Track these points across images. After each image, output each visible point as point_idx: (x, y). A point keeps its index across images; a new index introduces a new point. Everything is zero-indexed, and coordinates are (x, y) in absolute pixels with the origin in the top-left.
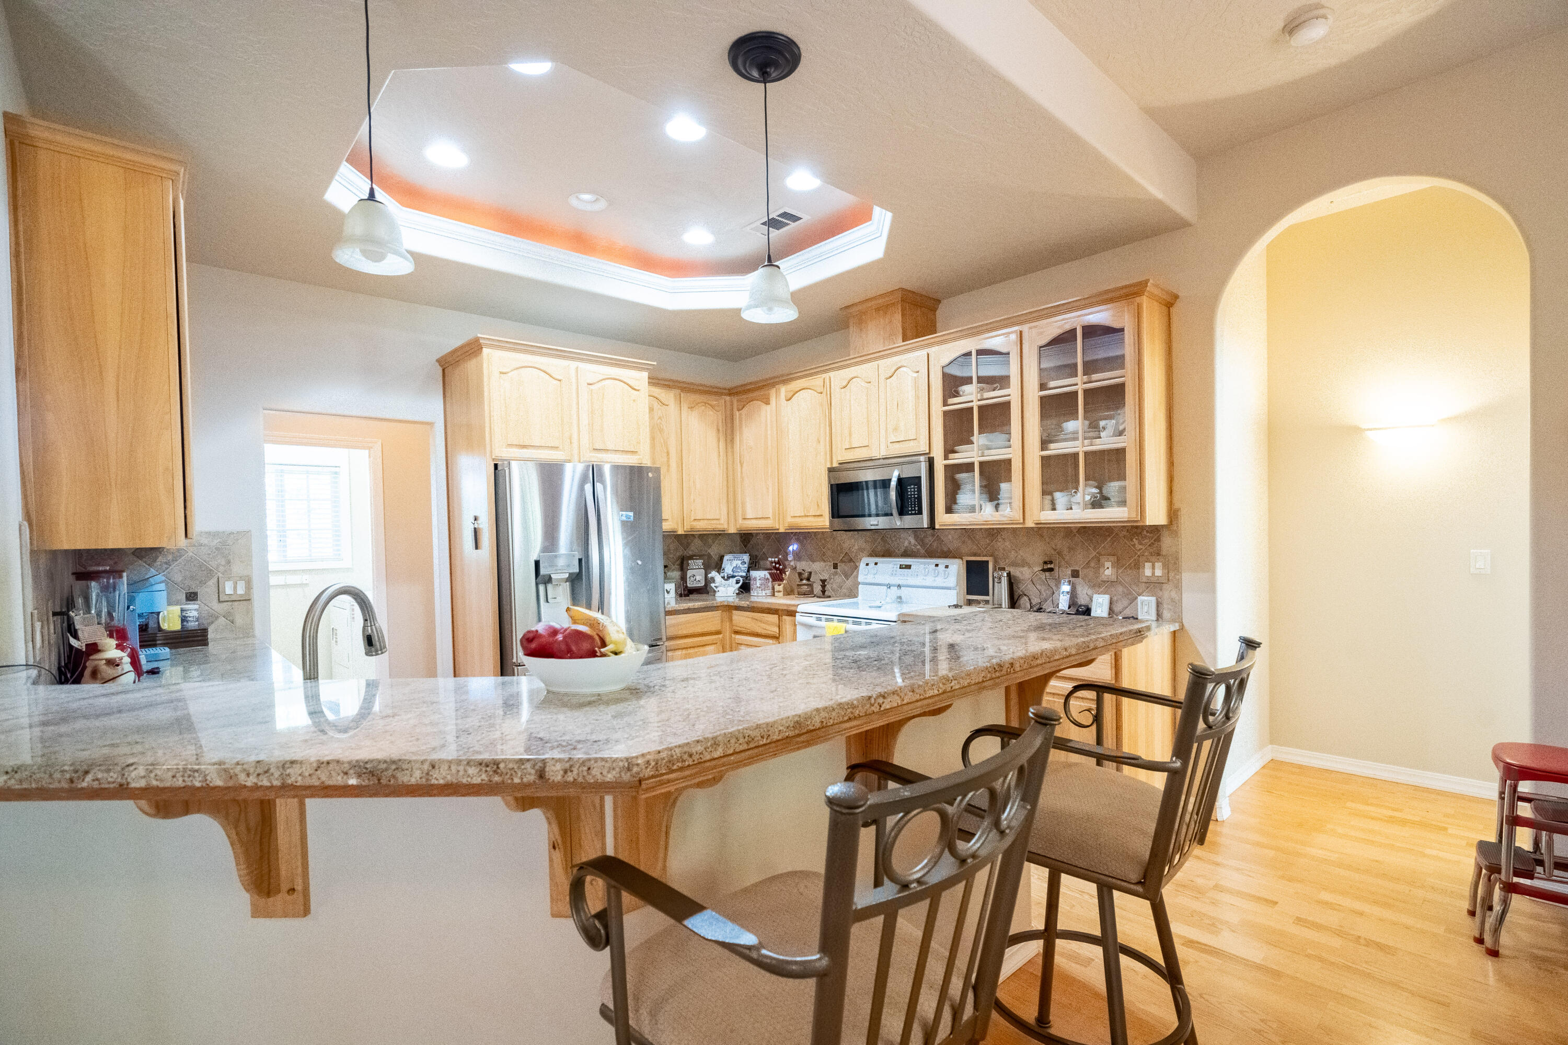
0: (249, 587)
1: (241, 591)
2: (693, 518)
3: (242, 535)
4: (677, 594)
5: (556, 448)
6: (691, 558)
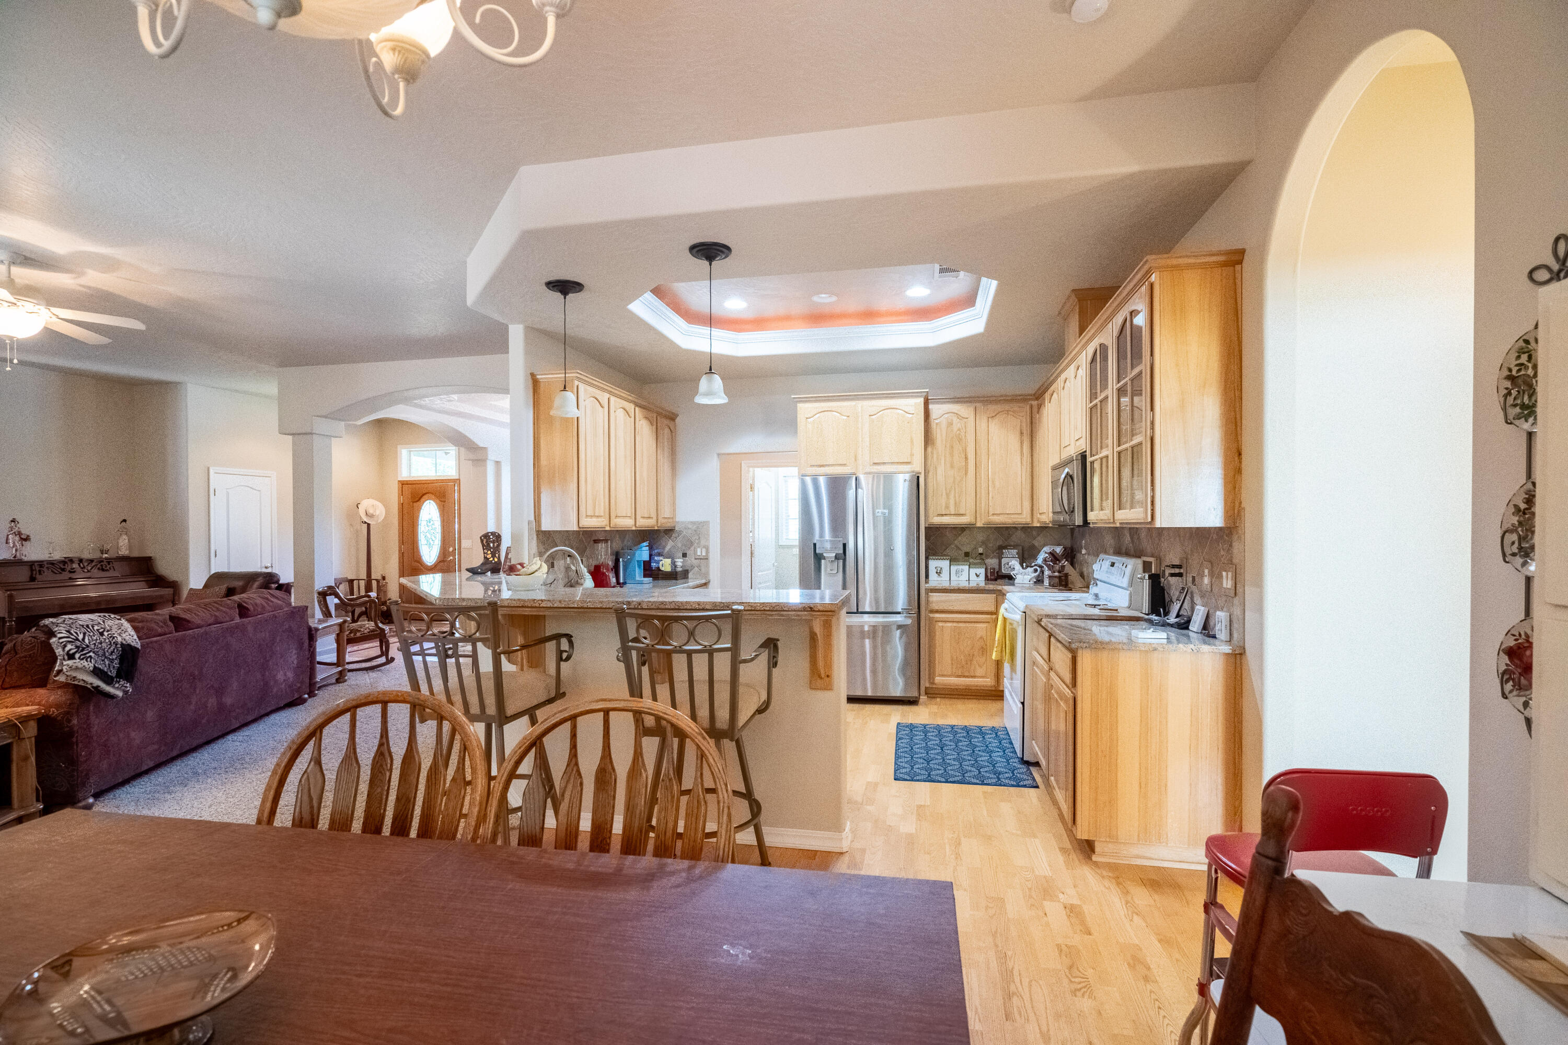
0: (707, 552)
1: (704, 554)
2: (991, 513)
3: (705, 524)
4: (987, 578)
5: (845, 465)
6: (1005, 547)
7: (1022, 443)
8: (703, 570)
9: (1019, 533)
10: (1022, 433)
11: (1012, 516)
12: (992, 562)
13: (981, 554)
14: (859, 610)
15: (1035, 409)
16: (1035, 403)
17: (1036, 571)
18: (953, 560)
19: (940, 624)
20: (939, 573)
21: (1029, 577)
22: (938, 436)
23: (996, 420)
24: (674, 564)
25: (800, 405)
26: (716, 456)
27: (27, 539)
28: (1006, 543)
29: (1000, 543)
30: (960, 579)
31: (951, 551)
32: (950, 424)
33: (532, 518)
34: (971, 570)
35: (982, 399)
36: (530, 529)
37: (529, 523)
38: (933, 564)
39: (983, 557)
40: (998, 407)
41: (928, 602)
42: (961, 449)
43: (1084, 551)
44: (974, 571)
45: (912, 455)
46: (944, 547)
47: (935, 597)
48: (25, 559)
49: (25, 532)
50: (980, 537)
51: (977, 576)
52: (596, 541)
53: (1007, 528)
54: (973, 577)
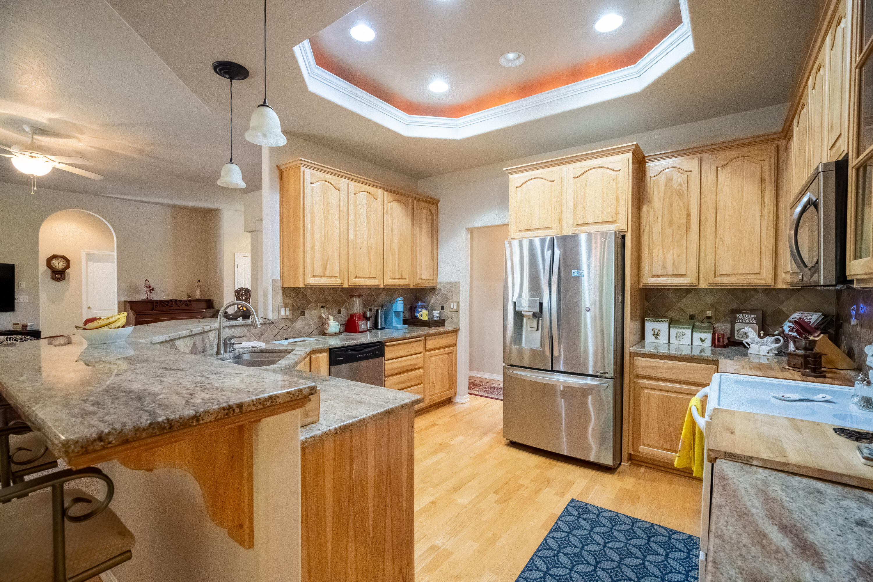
0: (458, 305)
1: (456, 307)
2: (718, 273)
3: (457, 284)
4: (713, 344)
5: (549, 228)
6: (740, 312)
7: (762, 192)
8: (455, 320)
9: (760, 295)
10: (762, 180)
11: (747, 277)
12: (723, 327)
13: (709, 318)
14: (554, 369)
15: (782, 149)
16: (782, 143)
17: (777, 341)
18: (672, 322)
19: (647, 391)
20: (656, 335)
21: (768, 348)
22: (656, 194)
23: (728, 169)
24: (431, 314)
25: (511, 177)
26: (465, 229)
27: (153, 290)
28: (742, 307)
29: (735, 306)
30: (681, 343)
31: (672, 314)
32: (669, 180)
33: (278, 278)
34: (695, 334)
35: (710, 147)
36: (274, 287)
37: (274, 281)
38: (650, 326)
39: (712, 321)
40: (732, 154)
41: (632, 365)
42: (681, 205)
43: (854, 321)
44: (697, 336)
45: (617, 213)
46: (666, 309)
47: (641, 362)
48: (153, 299)
49: (153, 286)
50: (709, 299)
51: (702, 341)
52: (352, 296)
53: (744, 290)
54: (697, 342)
